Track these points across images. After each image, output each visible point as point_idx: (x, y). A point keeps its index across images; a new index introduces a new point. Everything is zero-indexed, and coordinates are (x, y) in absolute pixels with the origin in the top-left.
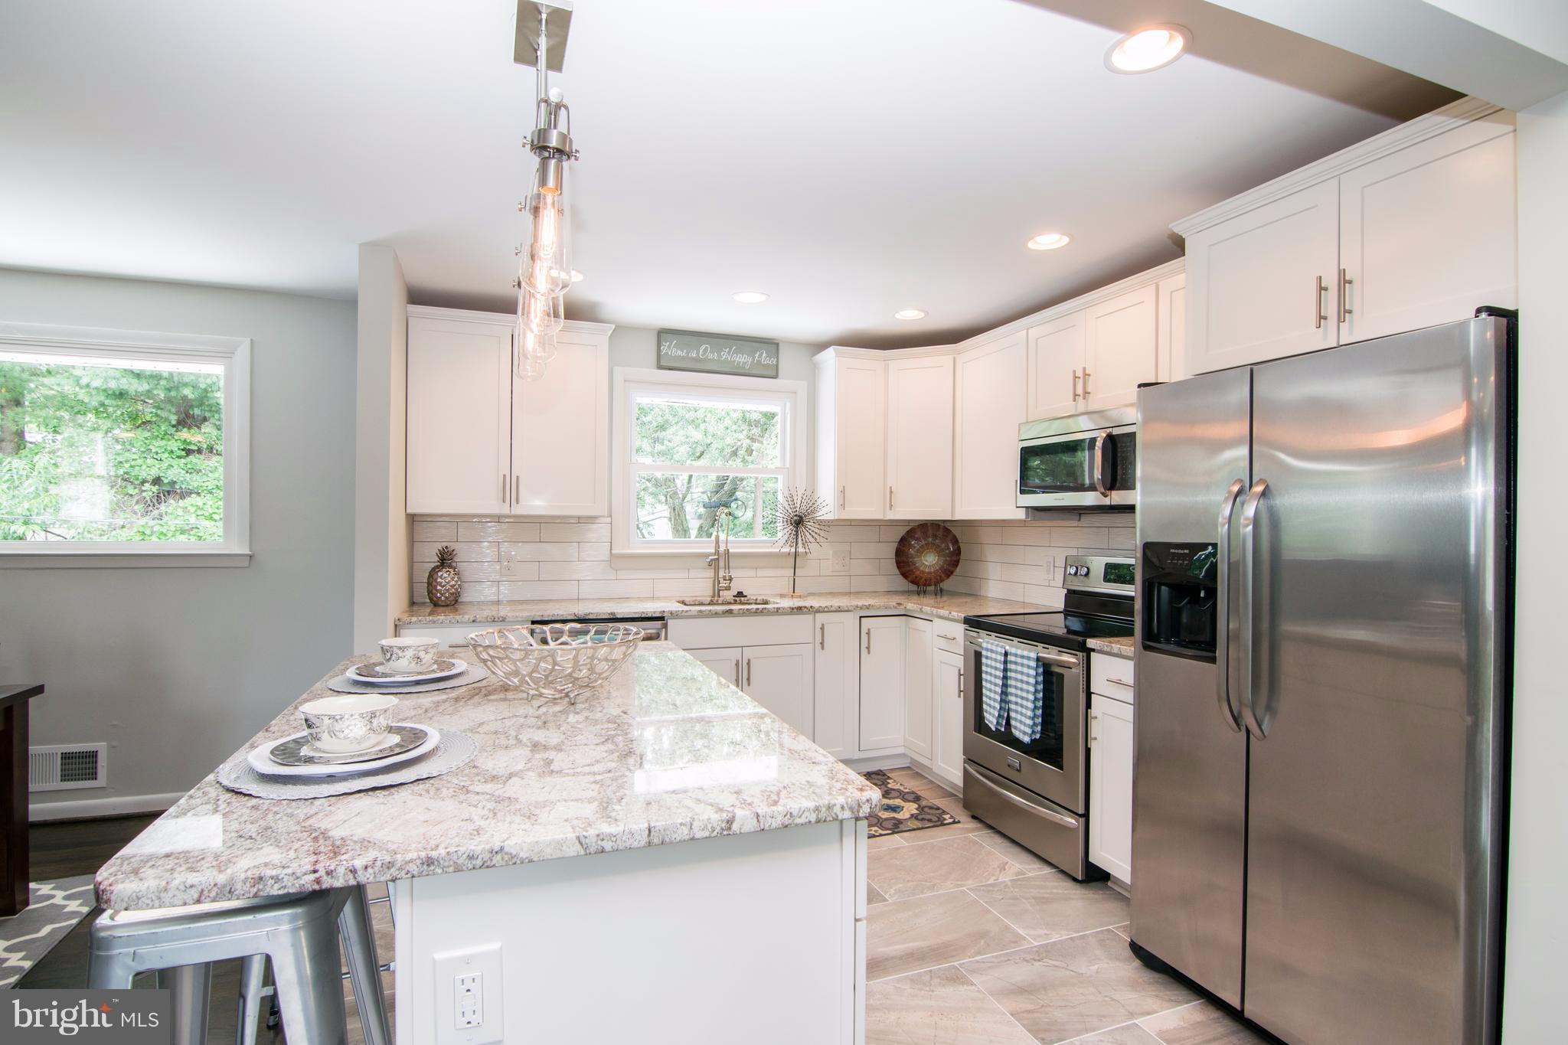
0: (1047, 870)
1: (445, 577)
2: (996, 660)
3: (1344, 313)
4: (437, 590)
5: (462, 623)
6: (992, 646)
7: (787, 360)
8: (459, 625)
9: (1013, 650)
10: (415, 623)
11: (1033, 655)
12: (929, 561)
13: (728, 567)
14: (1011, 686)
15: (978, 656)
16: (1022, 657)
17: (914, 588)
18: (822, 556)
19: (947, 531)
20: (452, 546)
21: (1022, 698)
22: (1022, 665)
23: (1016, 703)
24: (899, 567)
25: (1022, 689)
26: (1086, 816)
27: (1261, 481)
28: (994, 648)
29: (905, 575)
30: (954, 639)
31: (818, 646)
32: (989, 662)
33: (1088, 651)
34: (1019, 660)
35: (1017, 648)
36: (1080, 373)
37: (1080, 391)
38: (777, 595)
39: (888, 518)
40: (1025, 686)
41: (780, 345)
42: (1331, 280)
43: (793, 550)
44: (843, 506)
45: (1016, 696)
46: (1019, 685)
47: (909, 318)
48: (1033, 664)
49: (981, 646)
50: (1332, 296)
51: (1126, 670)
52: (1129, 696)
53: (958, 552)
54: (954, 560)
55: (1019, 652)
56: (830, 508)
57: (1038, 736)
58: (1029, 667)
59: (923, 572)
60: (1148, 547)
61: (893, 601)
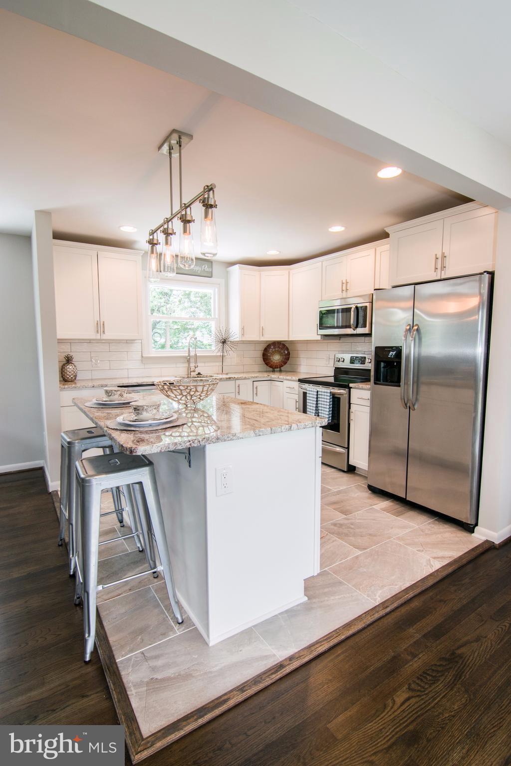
0: (333, 470)
1: (70, 368)
2: (313, 394)
3: (443, 267)
4: (67, 374)
5: (88, 388)
6: (311, 389)
7: (216, 269)
8: (87, 389)
9: (321, 390)
10: (67, 388)
11: (329, 391)
12: (276, 358)
13: (196, 362)
14: (319, 404)
15: (305, 394)
16: (324, 392)
17: (271, 369)
18: (233, 357)
19: (284, 345)
20: (71, 354)
21: (324, 408)
22: (324, 395)
23: (322, 410)
24: (264, 361)
25: (324, 404)
26: (348, 448)
27: (417, 325)
28: (312, 390)
29: (267, 364)
30: (293, 388)
31: (237, 394)
32: (310, 395)
33: (350, 388)
34: (323, 394)
35: (322, 389)
36: (344, 282)
37: (344, 288)
38: (215, 374)
39: (261, 340)
40: (325, 403)
41: (213, 263)
42: (439, 256)
43: (222, 354)
44: (243, 335)
45: (322, 407)
46: (323, 403)
47: (273, 254)
48: (329, 394)
49: (307, 390)
50: (439, 261)
51: (367, 394)
52: (368, 403)
53: (289, 354)
54: (287, 358)
55: (323, 390)
56: (238, 336)
57: (330, 421)
58: (327, 396)
59: (274, 363)
60: (377, 348)
61: (266, 375)
